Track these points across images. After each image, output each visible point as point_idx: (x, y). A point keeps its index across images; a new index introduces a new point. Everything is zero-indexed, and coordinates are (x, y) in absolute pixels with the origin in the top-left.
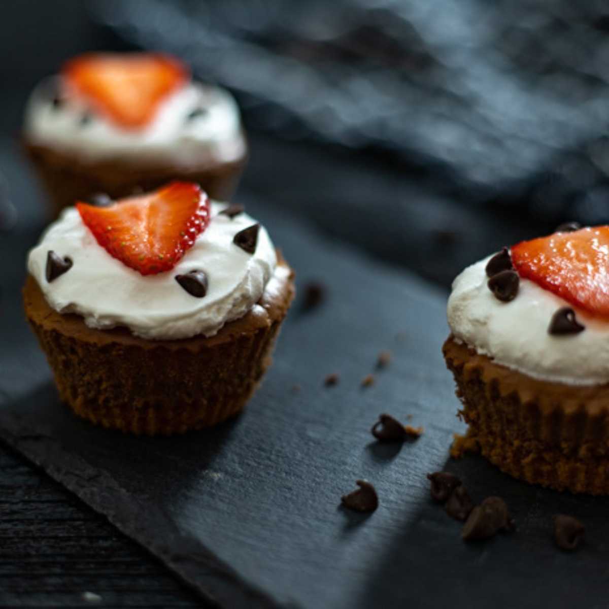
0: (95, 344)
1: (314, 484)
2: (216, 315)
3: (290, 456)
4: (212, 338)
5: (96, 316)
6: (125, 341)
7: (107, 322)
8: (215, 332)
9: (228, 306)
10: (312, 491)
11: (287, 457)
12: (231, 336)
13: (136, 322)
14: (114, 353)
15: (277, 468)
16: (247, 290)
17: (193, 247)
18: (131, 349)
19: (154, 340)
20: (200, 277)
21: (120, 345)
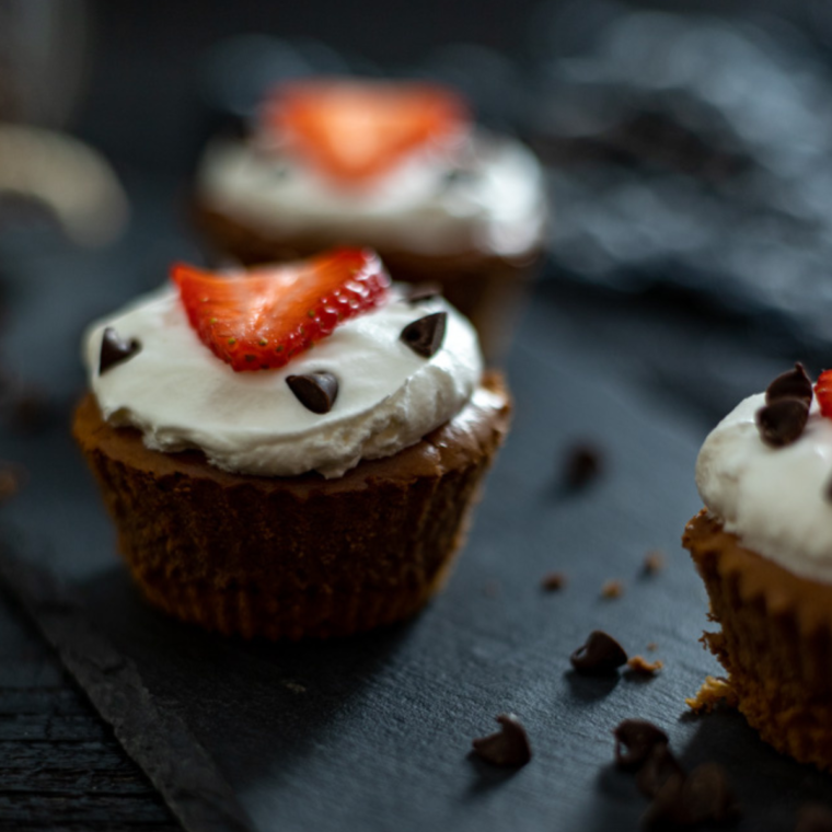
0: (151, 473)
1: (443, 720)
2: (341, 443)
3: (428, 676)
4: (335, 480)
5: (155, 428)
6: (193, 472)
7: (169, 439)
8: (340, 473)
9: (363, 431)
10: (436, 728)
11: (423, 678)
12: (368, 481)
13: (209, 442)
14: (177, 490)
15: (397, 691)
16: (400, 409)
17: (328, 338)
18: (203, 485)
19: (238, 473)
20: (323, 381)
21: (186, 477)
